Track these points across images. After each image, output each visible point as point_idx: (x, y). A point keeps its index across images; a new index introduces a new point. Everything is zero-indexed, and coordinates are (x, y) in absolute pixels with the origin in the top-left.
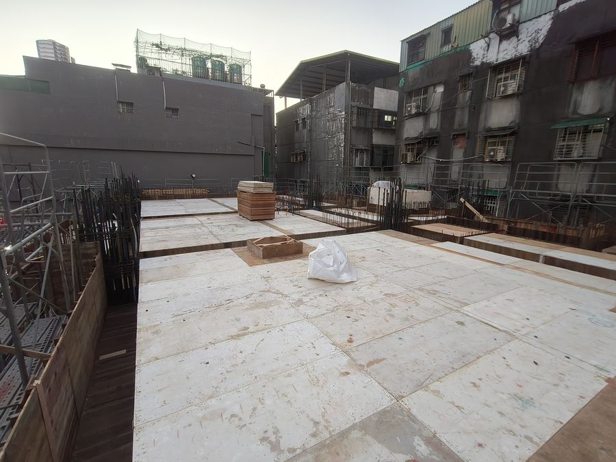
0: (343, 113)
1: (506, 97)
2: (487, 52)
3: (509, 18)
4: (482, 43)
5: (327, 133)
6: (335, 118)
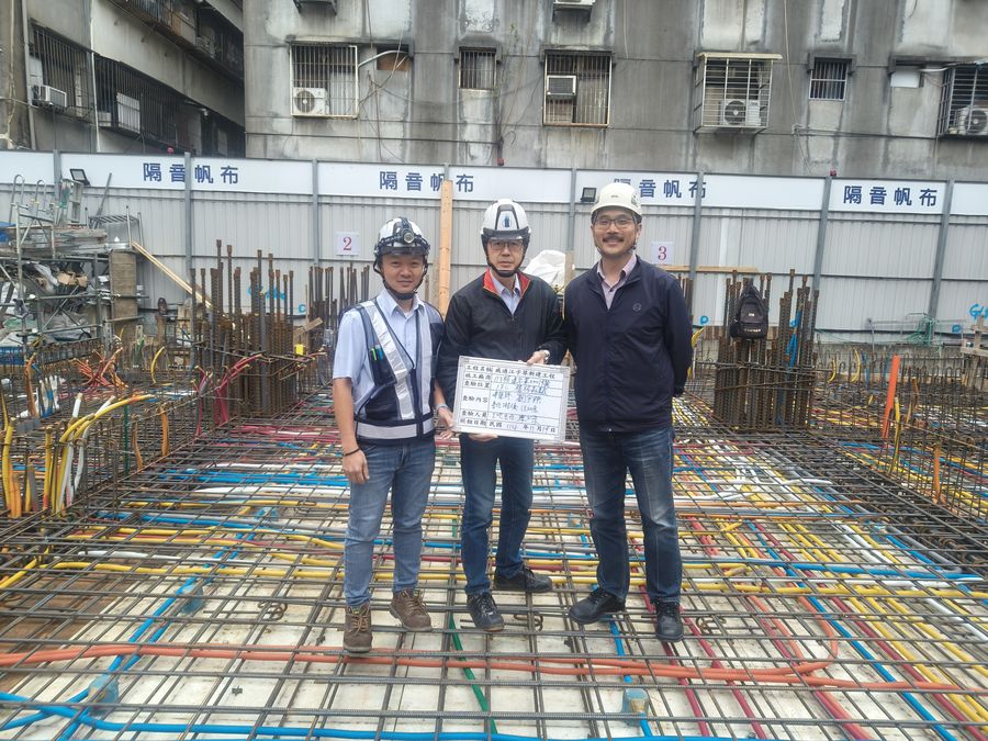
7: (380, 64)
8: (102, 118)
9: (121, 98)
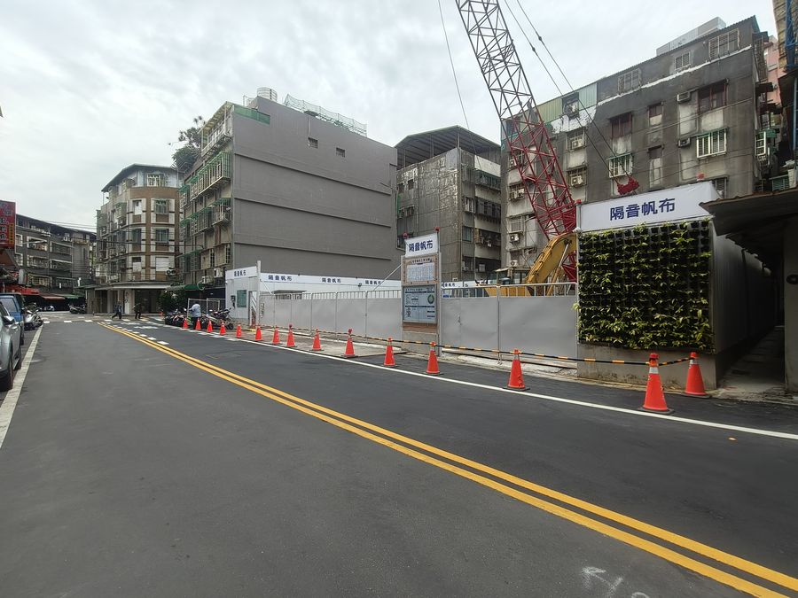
0: (456, 170)
1: (578, 149)
2: (562, 125)
3: (574, 108)
4: (559, 121)
5: (438, 188)
6: (446, 175)
7: (530, 253)
8: (476, 271)
9: (481, 265)
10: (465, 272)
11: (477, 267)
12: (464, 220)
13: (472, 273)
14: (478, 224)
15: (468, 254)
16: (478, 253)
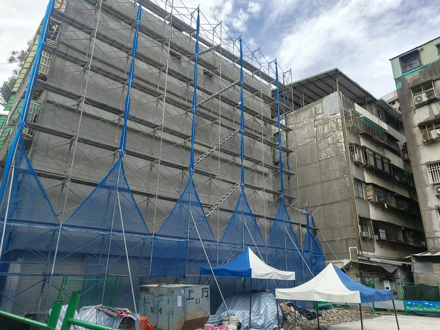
0: (339, 114)
5: (316, 137)
6: (326, 122)
8: (376, 237)
9: (380, 230)
10: (364, 239)
11: (377, 232)
12: (354, 172)
13: (371, 240)
14: (368, 178)
15: (364, 215)
16: (374, 214)
